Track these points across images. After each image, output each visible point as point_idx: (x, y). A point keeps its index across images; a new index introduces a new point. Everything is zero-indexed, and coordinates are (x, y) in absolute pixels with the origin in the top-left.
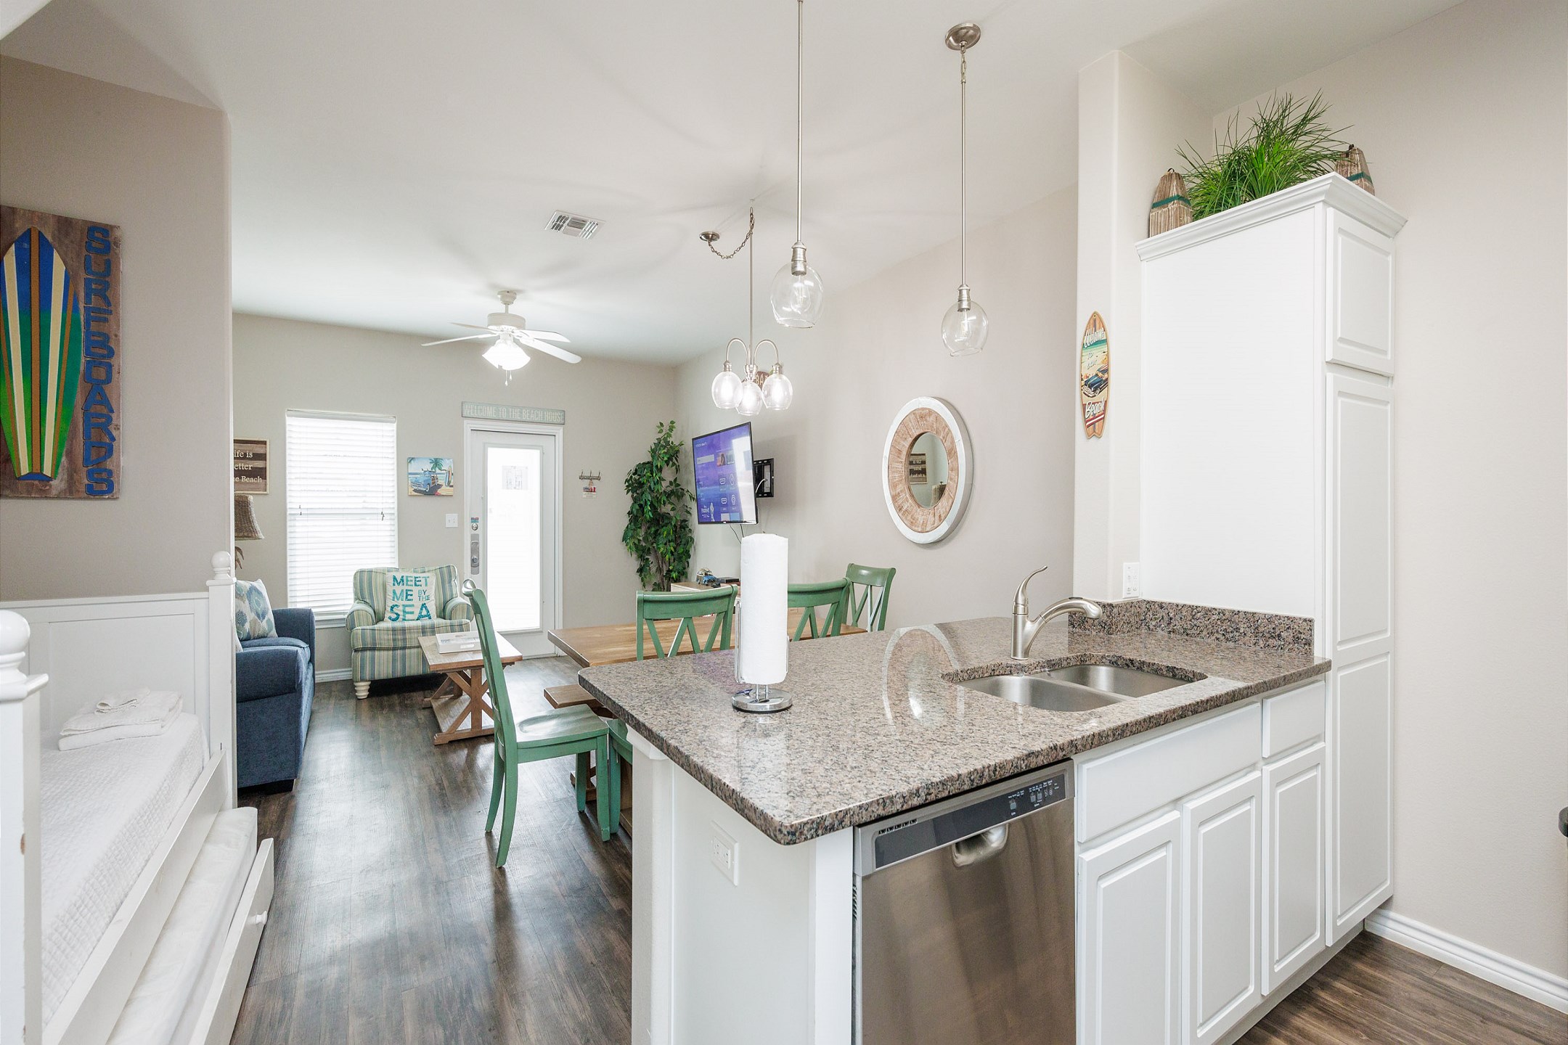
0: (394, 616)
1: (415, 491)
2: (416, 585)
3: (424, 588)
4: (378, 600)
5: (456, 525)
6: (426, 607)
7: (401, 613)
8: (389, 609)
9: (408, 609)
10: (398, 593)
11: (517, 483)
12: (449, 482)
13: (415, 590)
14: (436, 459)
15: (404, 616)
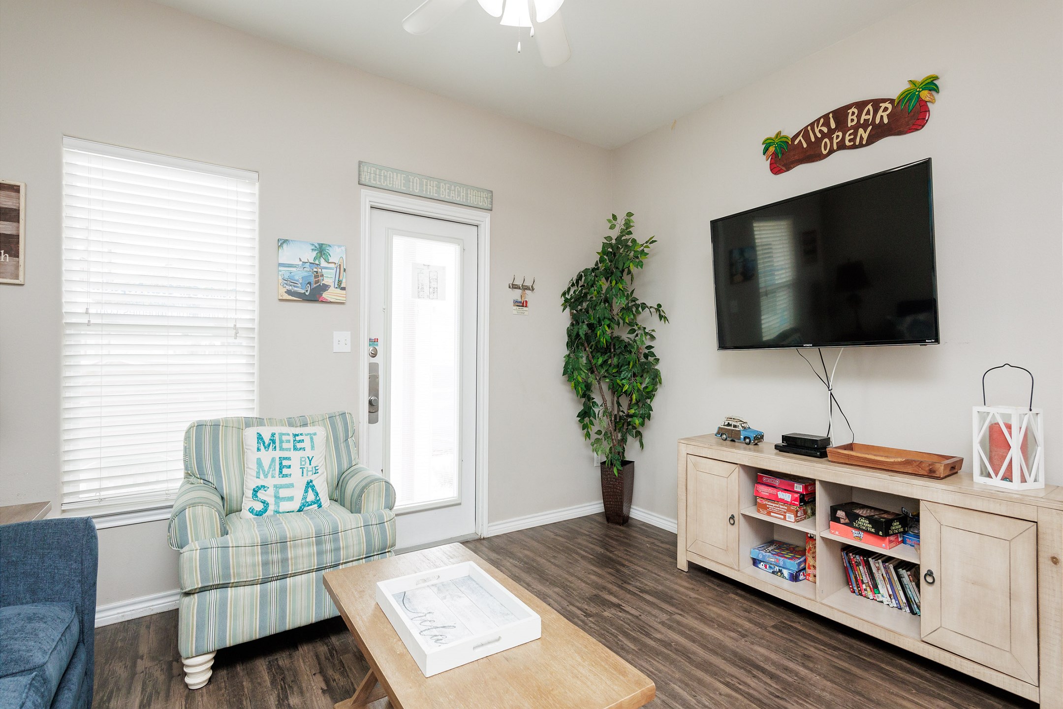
0: (259, 507)
1: (289, 292)
2: (295, 449)
3: (308, 453)
4: (229, 479)
5: (348, 349)
6: (313, 487)
7: (271, 500)
8: (249, 493)
9: (283, 493)
10: (266, 464)
11: (431, 290)
12: (340, 282)
13: (296, 456)
14: (321, 245)
15: (277, 504)
